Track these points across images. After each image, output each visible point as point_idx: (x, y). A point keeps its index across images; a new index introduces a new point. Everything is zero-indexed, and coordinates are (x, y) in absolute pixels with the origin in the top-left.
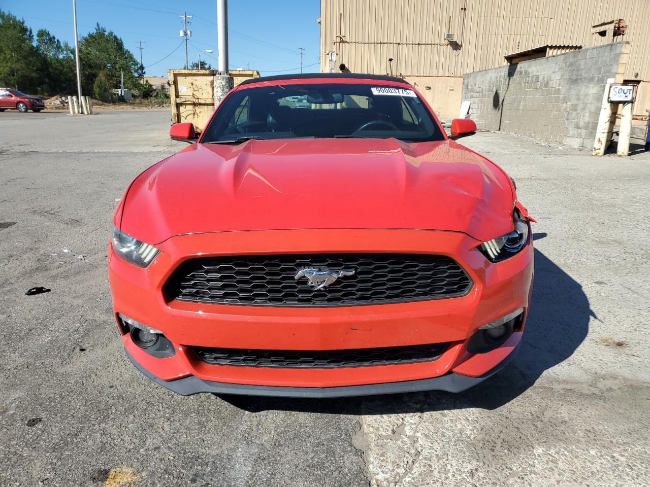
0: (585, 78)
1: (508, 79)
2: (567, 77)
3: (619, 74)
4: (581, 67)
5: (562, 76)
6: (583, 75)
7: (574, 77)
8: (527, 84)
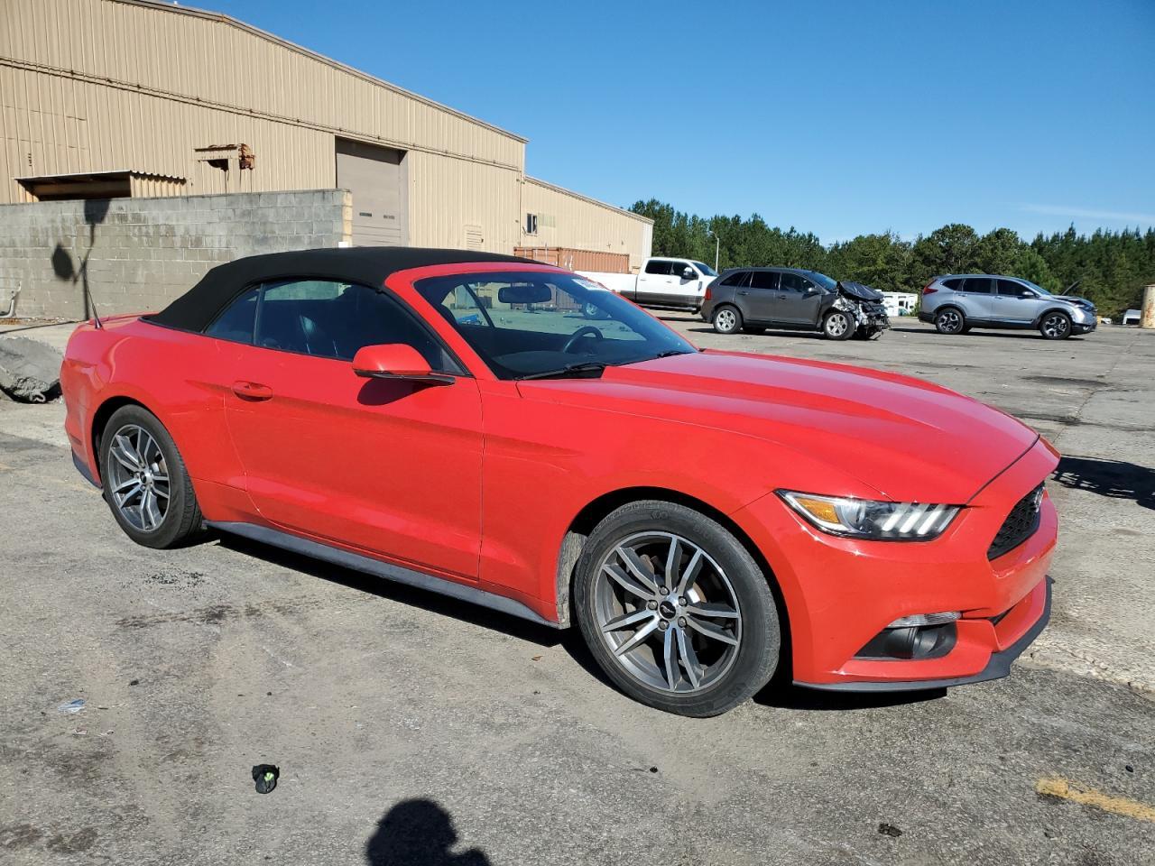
0: (283, 238)
1: (88, 227)
2: (242, 231)
3: (346, 235)
4: (270, 220)
5: (231, 231)
6: (277, 232)
7: (259, 235)
8: (145, 238)
